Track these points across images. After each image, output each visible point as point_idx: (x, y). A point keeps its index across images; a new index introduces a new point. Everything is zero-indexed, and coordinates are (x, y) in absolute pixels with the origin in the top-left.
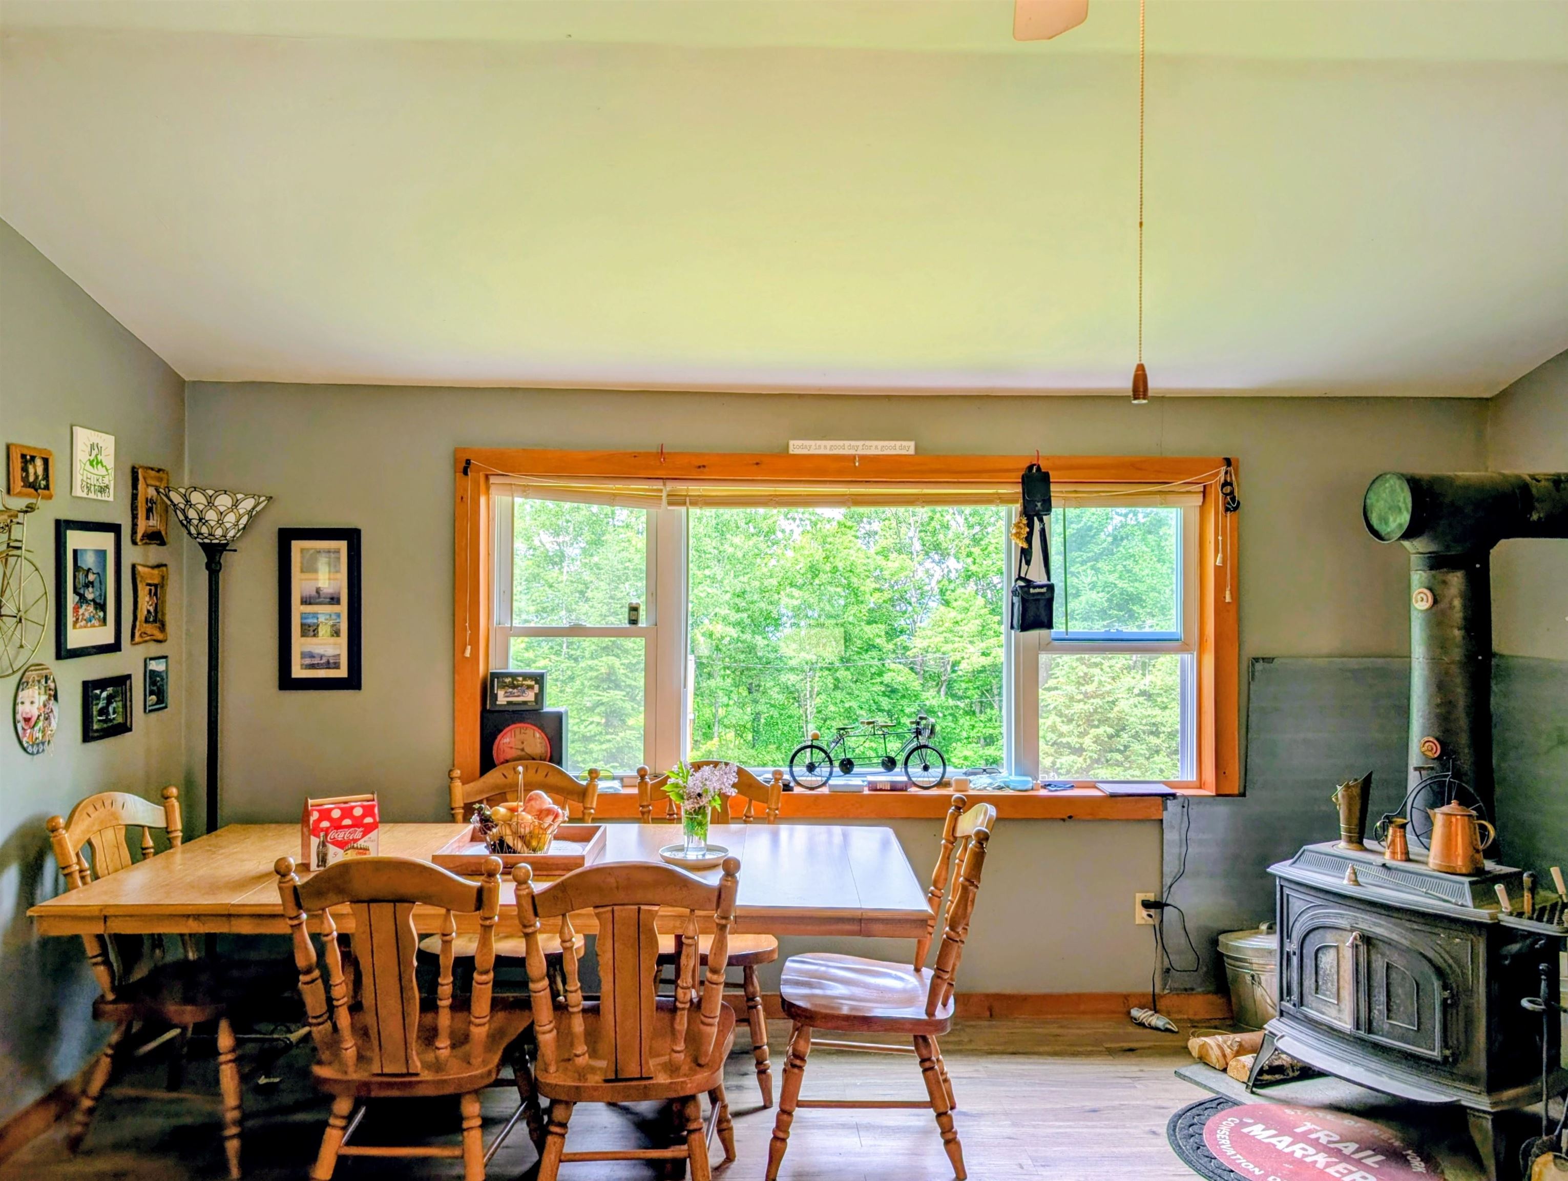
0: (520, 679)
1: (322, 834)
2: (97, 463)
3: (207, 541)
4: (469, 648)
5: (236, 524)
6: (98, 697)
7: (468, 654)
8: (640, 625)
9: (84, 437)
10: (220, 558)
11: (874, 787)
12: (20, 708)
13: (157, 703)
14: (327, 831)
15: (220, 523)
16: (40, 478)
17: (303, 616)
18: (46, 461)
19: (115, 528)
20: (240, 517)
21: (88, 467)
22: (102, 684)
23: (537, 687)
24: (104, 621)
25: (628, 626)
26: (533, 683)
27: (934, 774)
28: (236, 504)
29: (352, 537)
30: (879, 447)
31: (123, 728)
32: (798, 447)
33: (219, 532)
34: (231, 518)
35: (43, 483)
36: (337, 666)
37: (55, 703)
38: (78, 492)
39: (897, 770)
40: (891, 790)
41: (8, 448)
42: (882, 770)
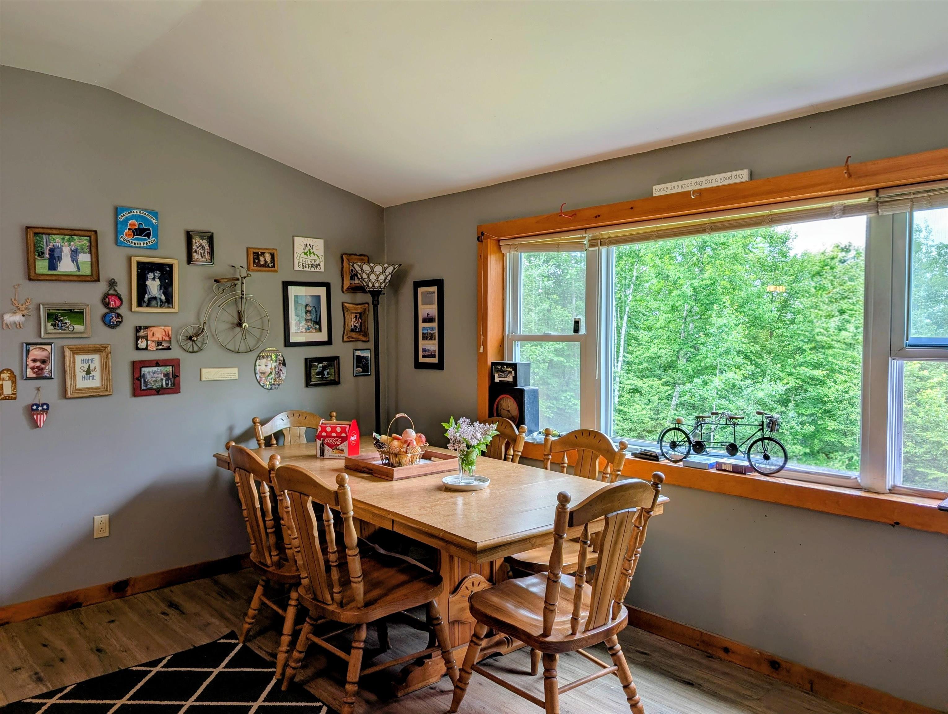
0: (505, 367)
1: (322, 439)
2: (310, 253)
3: (371, 289)
4: (482, 347)
5: (385, 280)
6: (317, 367)
7: (481, 351)
8: (580, 334)
9: (300, 242)
10: (378, 298)
11: (719, 467)
12: (258, 368)
13: (362, 372)
14: (325, 437)
15: (377, 280)
16: (269, 262)
17: (424, 328)
18: (272, 256)
19: (327, 285)
20: (387, 277)
21: (303, 255)
22: (320, 360)
23: (513, 372)
24: (320, 330)
25: (573, 334)
26: (511, 370)
27: (775, 462)
28: (384, 271)
29: (439, 283)
30: (719, 180)
31: (336, 382)
32: (659, 190)
33: (377, 285)
34: (382, 278)
35: (271, 265)
36: (434, 356)
37: (283, 367)
38: (297, 268)
39: (739, 454)
40: (733, 472)
41: (247, 249)
42: (725, 452)
